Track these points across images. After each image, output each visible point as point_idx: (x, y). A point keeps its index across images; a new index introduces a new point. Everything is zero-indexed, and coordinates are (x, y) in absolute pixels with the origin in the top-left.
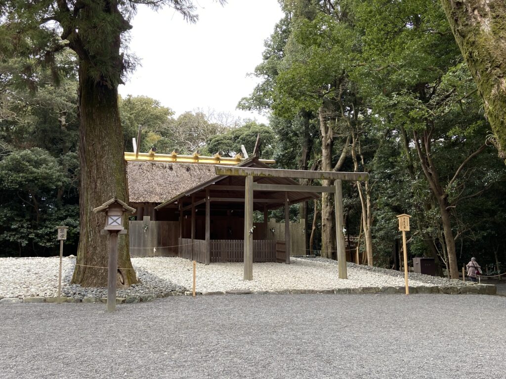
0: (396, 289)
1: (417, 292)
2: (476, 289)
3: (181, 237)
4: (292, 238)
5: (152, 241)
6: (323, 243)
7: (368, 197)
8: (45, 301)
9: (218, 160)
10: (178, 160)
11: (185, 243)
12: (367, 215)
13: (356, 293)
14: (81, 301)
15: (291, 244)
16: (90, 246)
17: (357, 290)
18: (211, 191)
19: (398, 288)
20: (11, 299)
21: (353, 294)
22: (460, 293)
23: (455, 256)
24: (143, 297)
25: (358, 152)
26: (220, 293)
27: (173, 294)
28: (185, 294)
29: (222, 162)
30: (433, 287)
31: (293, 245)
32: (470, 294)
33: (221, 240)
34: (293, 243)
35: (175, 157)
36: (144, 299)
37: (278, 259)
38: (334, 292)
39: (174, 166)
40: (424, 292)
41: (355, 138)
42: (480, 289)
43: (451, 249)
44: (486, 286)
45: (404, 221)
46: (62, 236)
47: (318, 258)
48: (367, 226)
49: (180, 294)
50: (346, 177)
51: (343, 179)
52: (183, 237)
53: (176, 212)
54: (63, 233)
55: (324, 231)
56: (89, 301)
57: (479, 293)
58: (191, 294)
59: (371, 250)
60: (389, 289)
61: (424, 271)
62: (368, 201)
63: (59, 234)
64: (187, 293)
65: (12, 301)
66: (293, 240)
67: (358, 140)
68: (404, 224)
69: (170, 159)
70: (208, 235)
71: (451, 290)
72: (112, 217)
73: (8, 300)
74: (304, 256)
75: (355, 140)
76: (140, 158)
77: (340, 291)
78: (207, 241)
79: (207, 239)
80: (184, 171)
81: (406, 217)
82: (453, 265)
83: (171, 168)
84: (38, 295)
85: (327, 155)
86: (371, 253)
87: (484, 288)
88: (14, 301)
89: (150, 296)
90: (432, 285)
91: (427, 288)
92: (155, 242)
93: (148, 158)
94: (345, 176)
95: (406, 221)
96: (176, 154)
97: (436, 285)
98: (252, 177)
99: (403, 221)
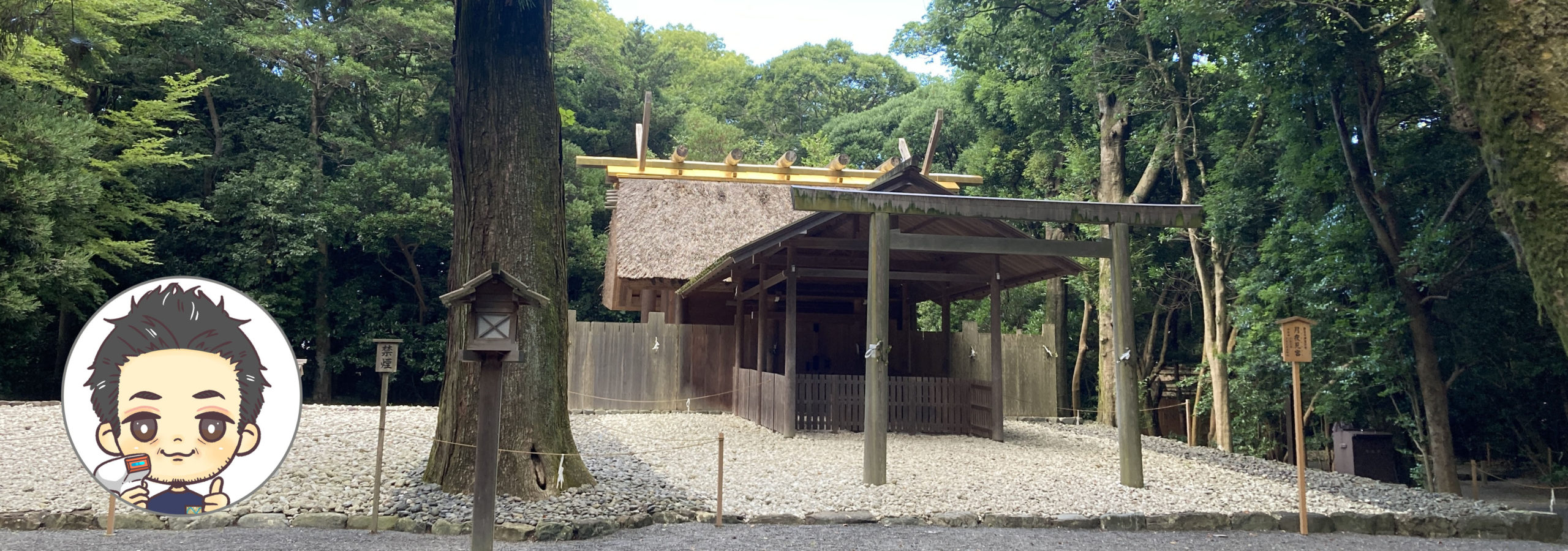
0: (1274, 519)
1: (1333, 530)
2: (1504, 525)
3: (737, 364)
4: (1021, 372)
5: (669, 371)
6: (1102, 389)
7: (1218, 270)
8: (345, 524)
9: (838, 176)
10: (741, 175)
11: (744, 378)
12: (1214, 315)
13: (1160, 529)
14: (428, 528)
15: (1018, 386)
16: (466, 388)
17: (1164, 519)
18: (800, 252)
19: (1279, 518)
20: (266, 516)
21: (1154, 530)
22: (1457, 535)
23: (1448, 429)
24: (582, 526)
25: (1191, 153)
26: (790, 520)
27: (665, 518)
28: (699, 520)
29: (846, 181)
30: (1377, 517)
31: (1023, 392)
32: (1484, 537)
33: (828, 376)
34: (1023, 385)
35: (734, 168)
36: (583, 531)
37: (975, 428)
38: (1099, 524)
39: (730, 190)
40: (1352, 529)
41: (1184, 119)
42: (1516, 524)
43: (1435, 412)
44: (1533, 517)
45: (1297, 337)
46: (387, 363)
47: (1089, 426)
48: (1214, 345)
49: (684, 518)
50: (1142, 218)
51: (1133, 221)
52: (742, 366)
53: (729, 303)
54: (389, 357)
55: (1105, 356)
56: (446, 531)
57: (1510, 537)
58: (712, 520)
59: (1225, 409)
60: (1253, 519)
61: (1361, 470)
62: (1217, 279)
63: (380, 357)
64: (701, 517)
65: (266, 521)
66: (1022, 377)
67: (1189, 123)
68: (1297, 345)
69: (722, 174)
70: (789, 363)
71: (1431, 527)
72: (487, 317)
73: (256, 519)
74: (1051, 418)
75: (1182, 123)
76: (649, 171)
77: (1116, 523)
78: (790, 377)
79: (790, 372)
80: (753, 201)
81: (1301, 326)
82: (1443, 455)
83: (722, 196)
84: (333, 510)
85: (1112, 163)
86: (1226, 415)
87: (1525, 524)
88: (271, 522)
89: (600, 523)
90: (1378, 511)
91: (1361, 519)
92: (677, 376)
93: (668, 172)
94: (1138, 215)
95: (1301, 336)
96: (734, 162)
97: (1387, 511)
98: (886, 217)
99: (1293, 335)
